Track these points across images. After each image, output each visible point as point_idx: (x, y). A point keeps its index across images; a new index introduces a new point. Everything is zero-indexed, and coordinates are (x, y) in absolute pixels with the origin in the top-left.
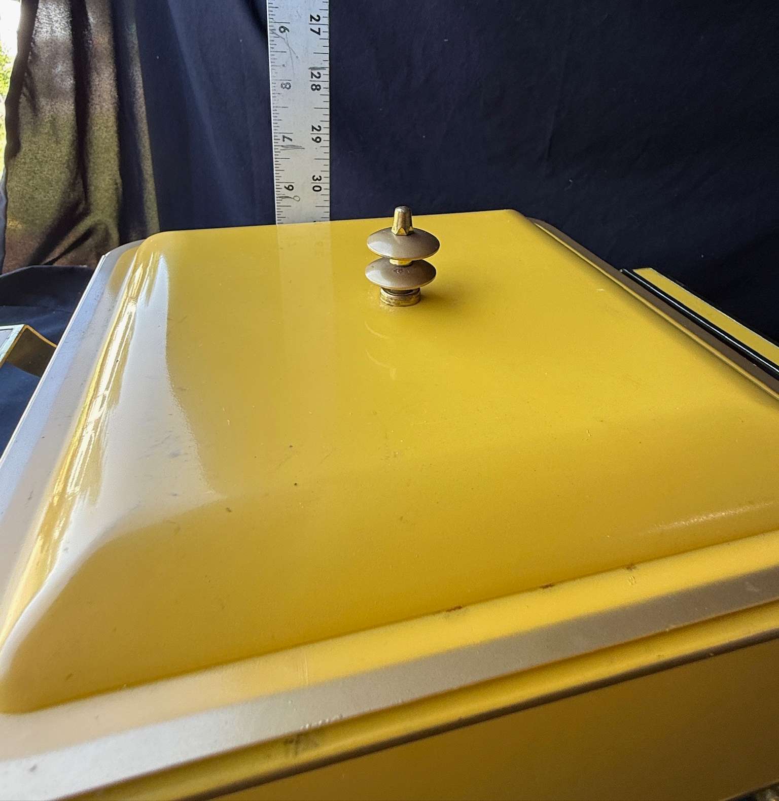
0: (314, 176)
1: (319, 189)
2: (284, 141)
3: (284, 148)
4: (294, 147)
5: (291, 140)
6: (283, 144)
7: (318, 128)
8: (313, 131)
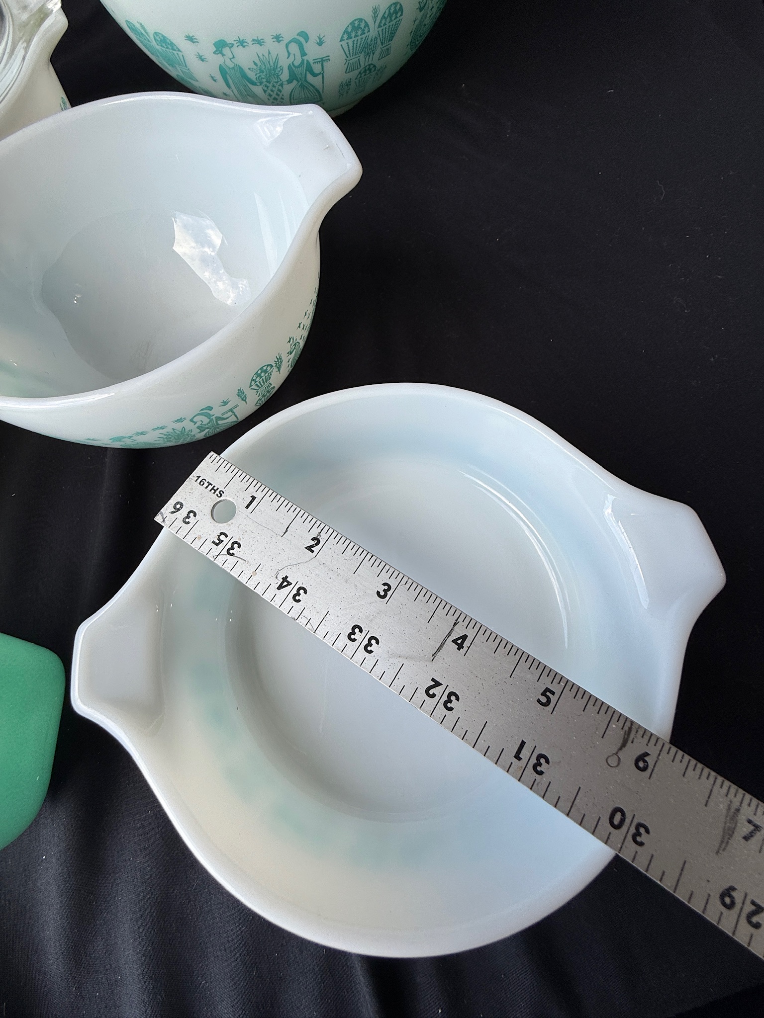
0: (647, 831)
1: (616, 821)
2: (750, 822)
3: (733, 810)
4: (728, 833)
5: (746, 838)
6: (742, 818)
7: (755, 919)
8: (753, 903)
